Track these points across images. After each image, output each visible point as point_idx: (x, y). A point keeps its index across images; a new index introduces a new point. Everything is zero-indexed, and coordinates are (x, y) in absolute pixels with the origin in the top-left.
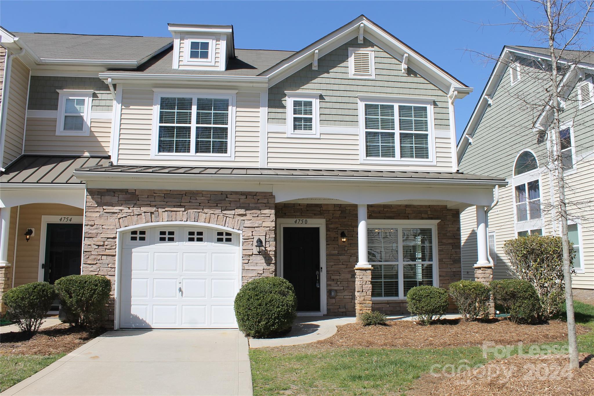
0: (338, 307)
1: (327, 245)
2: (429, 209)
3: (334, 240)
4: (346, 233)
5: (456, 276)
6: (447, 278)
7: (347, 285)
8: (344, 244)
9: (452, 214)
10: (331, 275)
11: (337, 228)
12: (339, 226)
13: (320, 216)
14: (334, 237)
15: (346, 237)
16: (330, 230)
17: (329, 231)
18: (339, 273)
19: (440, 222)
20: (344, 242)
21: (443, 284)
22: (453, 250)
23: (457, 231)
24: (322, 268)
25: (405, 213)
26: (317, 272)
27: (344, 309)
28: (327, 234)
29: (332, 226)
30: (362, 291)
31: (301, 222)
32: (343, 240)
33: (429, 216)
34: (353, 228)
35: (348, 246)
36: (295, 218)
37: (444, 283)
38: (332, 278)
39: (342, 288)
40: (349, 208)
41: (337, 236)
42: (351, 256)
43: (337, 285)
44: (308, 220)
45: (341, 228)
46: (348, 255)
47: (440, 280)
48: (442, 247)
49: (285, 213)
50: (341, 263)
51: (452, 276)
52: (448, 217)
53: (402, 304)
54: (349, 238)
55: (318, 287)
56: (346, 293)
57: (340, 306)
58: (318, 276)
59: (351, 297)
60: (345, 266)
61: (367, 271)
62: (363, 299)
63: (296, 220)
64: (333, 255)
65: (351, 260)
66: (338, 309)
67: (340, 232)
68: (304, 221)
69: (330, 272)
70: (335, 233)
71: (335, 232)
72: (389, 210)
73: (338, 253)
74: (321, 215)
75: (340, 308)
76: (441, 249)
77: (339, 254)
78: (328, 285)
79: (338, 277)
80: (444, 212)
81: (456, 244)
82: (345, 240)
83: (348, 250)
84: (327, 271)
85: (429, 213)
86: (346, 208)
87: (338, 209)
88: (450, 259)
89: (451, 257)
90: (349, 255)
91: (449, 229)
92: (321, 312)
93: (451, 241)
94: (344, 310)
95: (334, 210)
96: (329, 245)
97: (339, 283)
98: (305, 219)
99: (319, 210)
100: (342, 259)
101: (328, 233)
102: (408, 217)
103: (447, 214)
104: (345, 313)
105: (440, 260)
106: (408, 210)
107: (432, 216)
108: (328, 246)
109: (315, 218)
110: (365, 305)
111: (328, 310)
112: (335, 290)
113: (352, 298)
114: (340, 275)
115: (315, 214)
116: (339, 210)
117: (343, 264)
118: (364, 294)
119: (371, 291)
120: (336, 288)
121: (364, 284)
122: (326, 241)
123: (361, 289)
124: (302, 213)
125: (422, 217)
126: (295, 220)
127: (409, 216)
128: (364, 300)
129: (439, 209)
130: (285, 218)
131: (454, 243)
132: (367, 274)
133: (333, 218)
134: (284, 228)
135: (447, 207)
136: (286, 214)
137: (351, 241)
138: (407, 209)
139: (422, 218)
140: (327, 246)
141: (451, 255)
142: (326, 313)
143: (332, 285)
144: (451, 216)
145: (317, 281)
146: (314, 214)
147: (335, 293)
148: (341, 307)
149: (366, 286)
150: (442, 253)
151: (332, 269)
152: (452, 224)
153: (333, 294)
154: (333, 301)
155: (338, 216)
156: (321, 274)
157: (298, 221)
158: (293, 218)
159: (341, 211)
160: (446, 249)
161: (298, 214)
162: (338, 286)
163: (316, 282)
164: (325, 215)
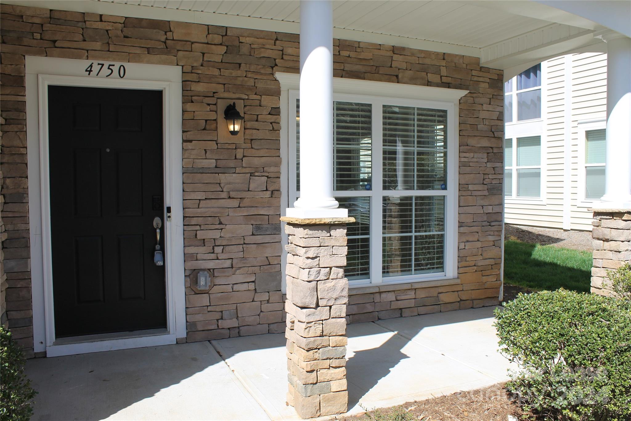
0: (218, 316)
1: (184, 141)
2: (443, 63)
3: (204, 129)
4: (240, 107)
5: (493, 224)
6: (475, 229)
7: (241, 255)
8: (234, 139)
9: (488, 81)
10: (198, 228)
11: (214, 93)
12: (220, 88)
13: (164, 57)
14: (206, 121)
15: (242, 118)
16: (194, 98)
17: (192, 102)
18: (221, 223)
19: (465, 96)
20: (234, 133)
21: (467, 244)
22: (489, 165)
23: (497, 120)
24: (169, 210)
25: (391, 67)
26: (157, 221)
27: (235, 320)
28: (184, 111)
29: (199, 88)
30: (317, 305)
31: (105, 71)
32: (231, 128)
33: (445, 80)
34: (258, 97)
35: (244, 146)
36: (87, 58)
37: (468, 241)
38: (199, 237)
39: (228, 263)
40: (248, 40)
41: (213, 116)
42: (252, 174)
43: (213, 256)
44: (127, 65)
45: (226, 95)
46: (244, 170)
47: (461, 234)
48: (467, 155)
49: (55, 42)
50: (224, 195)
51: (484, 224)
52: (483, 85)
53: (378, 295)
54: (249, 125)
55: (160, 263)
56: (239, 277)
57: (222, 312)
58: (158, 231)
59: (252, 286)
60: (235, 203)
61: (333, 232)
62: (319, 333)
63: (91, 66)
64: (203, 171)
65: (252, 186)
66: (218, 320)
67: (222, 106)
68: (115, 69)
69: (194, 221)
70: (208, 108)
71: (209, 105)
72: (353, 54)
73: (216, 167)
74: (166, 54)
75: (222, 319)
76: (466, 160)
77: (218, 169)
78: (187, 257)
79: (216, 234)
80: (474, 73)
81: (495, 151)
82: (237, 128)
83: (244, 156)
84: (184, 217)
85: (444, 72)
86: (242, 39)
87: (218, 39)
88: (483, 184)
89: (484, 179)
90: (247, 170)
91: (483, 115)
92: (169, 333)
93: (485, 143)
94: (234, 323)
95: (208, 43)
96: (190, 141)
97: (218, 250)
98: (117, 65)
99: (163, 38)
100: (229, 184)
101: (189, 107)
102: (397, 76)
103: (481, 79)
104: (237, 330)
105: (462, 188)
106: (398, 61)
107: (449, 80)
108: (189, 145)
109: (149, 62)
110: (323, 353)
111: (190, 326)
112: (209, 270)
113: (255, 289)
114: (221, 226)
115: (149, 51)
116: (221, 44)
117: (230, 198)
118: (323, 313)
119: (346, 300)
120: (211, 265)
121: (321, 277)
122: (183, 132)
123: (312, 296)
124: (108, 43)
125: (428, 82)
126: (86, 63)
127: (400, 76)
128: (322, 336)
129: (464, 66)
130: (52, 56)
131: (492, 148)
132: (332, 243)
133: (202, 65)
134: (52, 89)
135: (478, 64)
136: (57, 44)
137: (254, 131)
138: (395, 57)
139: (429, 84)
140: (185, 144)
141: (486, 176)
142: (185, 336)
143: (199, 256)
144: (486, 85)
145: (158, 247)
146: (148, 48)
147: (209, 279)
148: (224, 316)
149: (330, 284)
150: (468, 169)
151: (199, 210)
152: (490, 104)
153: (202, 281)
154: (204, 300)
155: (218, 59)
156: (168, 225)
157: (96, 68)
158: (79, 57)
159: (227, 47)
160: (475, 160)
161: (98, 45)
162: (218, 259)
163: (154, 250)
164: (180, 53)
